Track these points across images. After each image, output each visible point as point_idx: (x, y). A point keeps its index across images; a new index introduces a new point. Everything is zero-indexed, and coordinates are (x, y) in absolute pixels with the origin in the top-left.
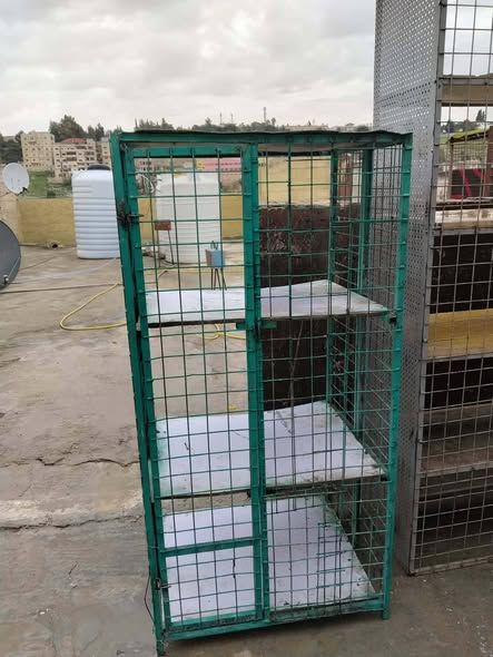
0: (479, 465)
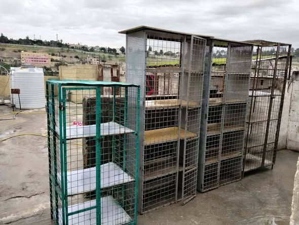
0: (159, 176)
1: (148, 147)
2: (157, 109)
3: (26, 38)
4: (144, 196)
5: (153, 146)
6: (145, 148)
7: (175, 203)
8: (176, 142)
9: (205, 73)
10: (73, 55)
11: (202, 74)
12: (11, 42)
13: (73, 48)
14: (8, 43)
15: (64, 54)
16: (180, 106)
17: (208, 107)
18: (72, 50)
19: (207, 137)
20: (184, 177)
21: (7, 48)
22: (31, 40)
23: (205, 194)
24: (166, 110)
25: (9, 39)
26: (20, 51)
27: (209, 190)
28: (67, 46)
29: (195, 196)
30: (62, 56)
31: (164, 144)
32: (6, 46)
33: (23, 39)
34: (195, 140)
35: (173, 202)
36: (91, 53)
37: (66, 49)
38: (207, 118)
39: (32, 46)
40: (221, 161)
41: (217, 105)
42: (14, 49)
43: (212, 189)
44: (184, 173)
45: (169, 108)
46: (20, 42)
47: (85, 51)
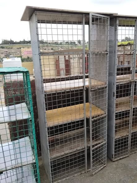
0: (66, 152)
1: (52, 128)
2: (58, 92)
3: (23, 40)
4: (52, 170)
5: (56, 127)
6: (48, 130)
7: (85, 172)
8: (83, 121)
9: (111, 52)
10: (50, 48)
11: (107, 54)
12: (16, 43)
13: (50, 43)
14: (14, 44)
15: (45, 48)
16: (83, 87)
17: (115, 86)
18: (49, 45)
19: (116, 113)
20: (91, 153)
21: (14, 47)
22: (26, 41)
23: (116, 162)
24: (68, 92)
25: (14, 42)
26: (20, 48)
27: (120, 159)
28: (46, 43)
29: (105, 165)
30: (44, 49)
31: (69, 124)
32: (13, 46)
33: (22, 41)
34: (103, 118)
35: (84, 172)
36: (61, 46)
37: (46, 45)
38: (115, 96)
39: (27, 44)
40: (132, 133)
41: (126, 83)
42: (17, 47)
43: (123, 158)
44: (92, 149)
45: (72, 90)
46: (20, 43)
47: (57, 45)
